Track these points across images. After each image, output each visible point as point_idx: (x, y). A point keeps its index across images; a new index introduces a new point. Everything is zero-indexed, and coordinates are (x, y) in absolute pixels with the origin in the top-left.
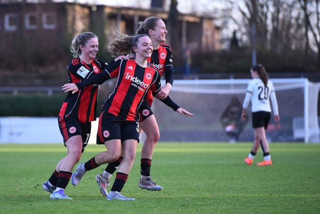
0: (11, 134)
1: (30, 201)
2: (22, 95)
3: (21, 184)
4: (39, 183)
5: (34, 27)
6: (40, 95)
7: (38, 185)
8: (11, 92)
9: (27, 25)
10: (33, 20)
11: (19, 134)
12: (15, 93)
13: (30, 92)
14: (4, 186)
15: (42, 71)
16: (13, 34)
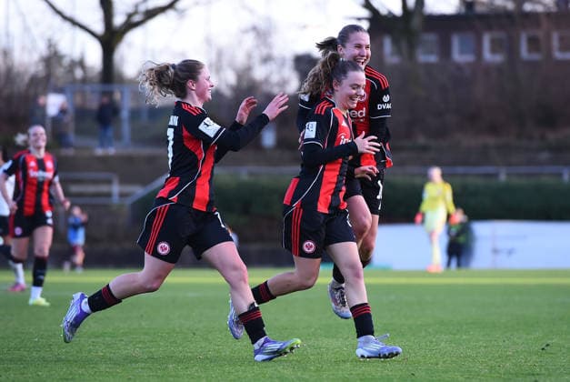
0: (495, 251)
1: (533, 375)
2: (516, 181)
3: (515, 343)
4: (549, 342)
5: (536, 57)
6: (546, 180)
7: (548, 345)
8: (496, 175)
9: (524, 52)
10: (534, 43)
11: (510, 252)
12: (503, 178)
13: (529, 175)
14: (485, 347)
15: (552, 136)
16: (499, 69)
